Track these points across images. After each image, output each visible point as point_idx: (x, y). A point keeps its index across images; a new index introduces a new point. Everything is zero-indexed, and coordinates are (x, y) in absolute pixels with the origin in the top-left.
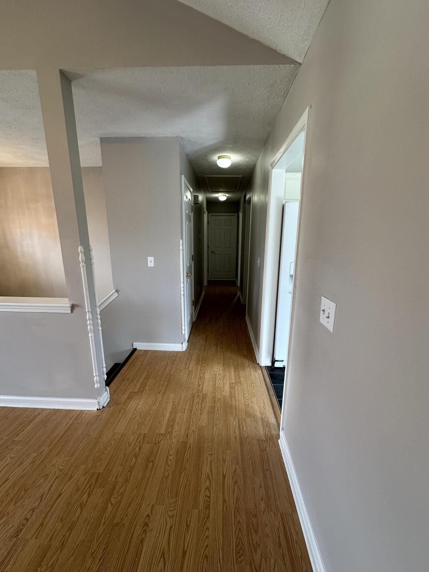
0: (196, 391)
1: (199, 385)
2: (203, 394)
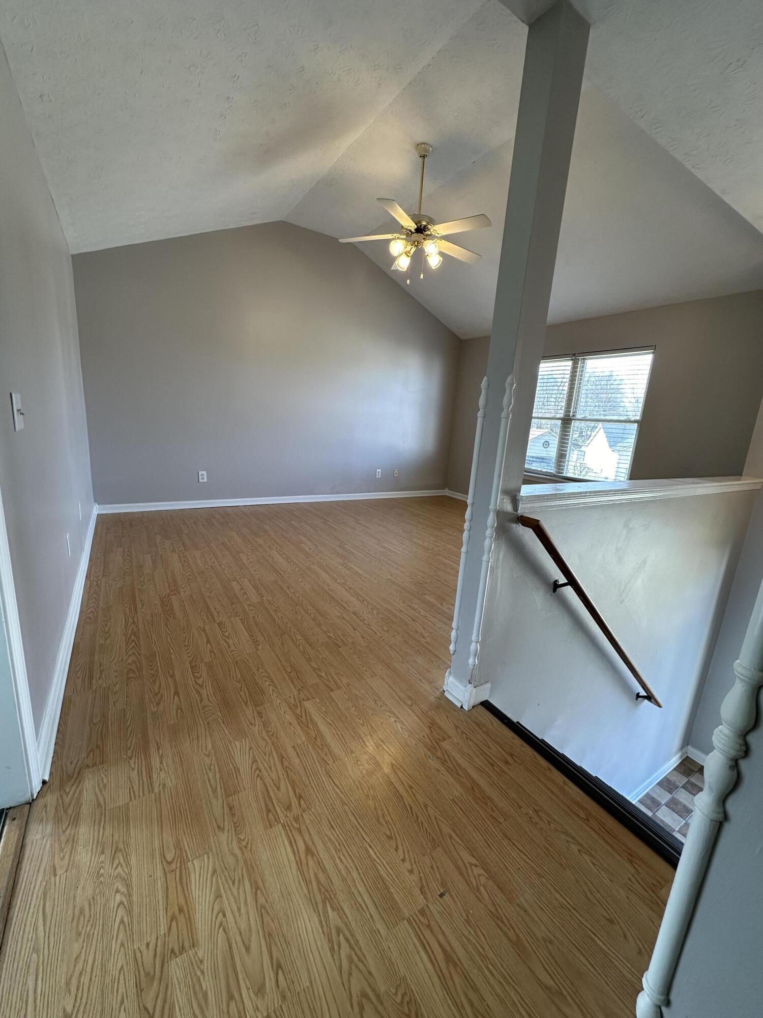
0: (308, 821)
1: (313, 855)
2: (277, 820)
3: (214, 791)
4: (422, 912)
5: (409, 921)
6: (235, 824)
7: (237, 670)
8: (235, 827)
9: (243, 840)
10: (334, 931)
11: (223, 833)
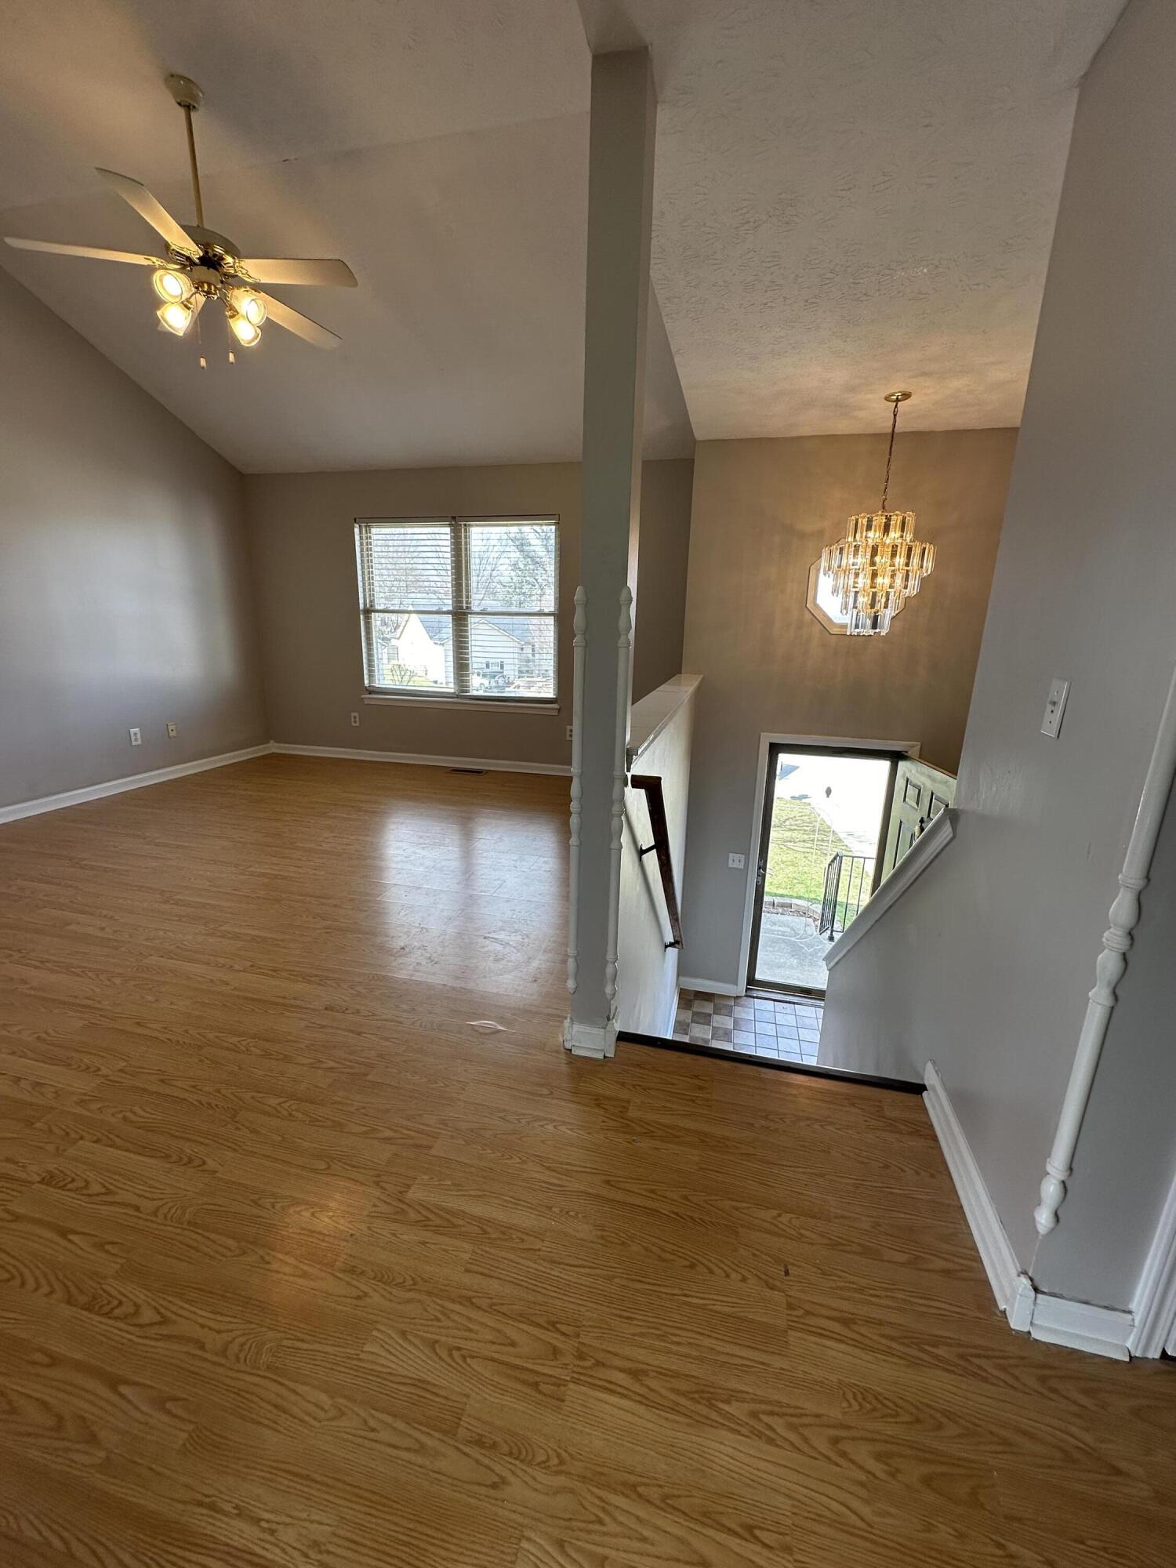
3: (421, 1449)
4: (790, 1306)
5: (792, 1328)
6: (510, 1454)
7: (212, 1236)
8: (516, 1459)
9: (548, 1460)
10: (752, 1422)
11: (508, 1484)
